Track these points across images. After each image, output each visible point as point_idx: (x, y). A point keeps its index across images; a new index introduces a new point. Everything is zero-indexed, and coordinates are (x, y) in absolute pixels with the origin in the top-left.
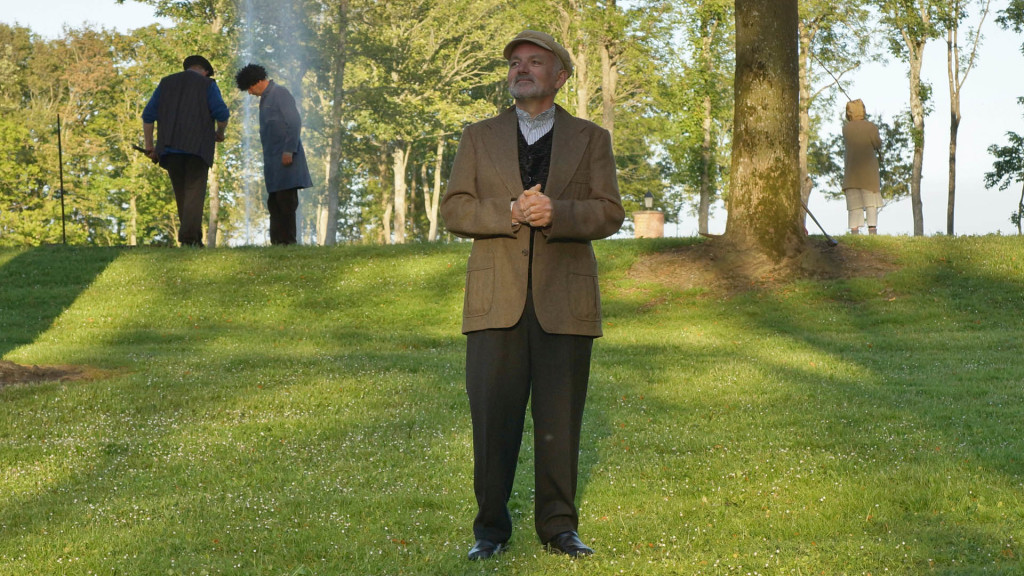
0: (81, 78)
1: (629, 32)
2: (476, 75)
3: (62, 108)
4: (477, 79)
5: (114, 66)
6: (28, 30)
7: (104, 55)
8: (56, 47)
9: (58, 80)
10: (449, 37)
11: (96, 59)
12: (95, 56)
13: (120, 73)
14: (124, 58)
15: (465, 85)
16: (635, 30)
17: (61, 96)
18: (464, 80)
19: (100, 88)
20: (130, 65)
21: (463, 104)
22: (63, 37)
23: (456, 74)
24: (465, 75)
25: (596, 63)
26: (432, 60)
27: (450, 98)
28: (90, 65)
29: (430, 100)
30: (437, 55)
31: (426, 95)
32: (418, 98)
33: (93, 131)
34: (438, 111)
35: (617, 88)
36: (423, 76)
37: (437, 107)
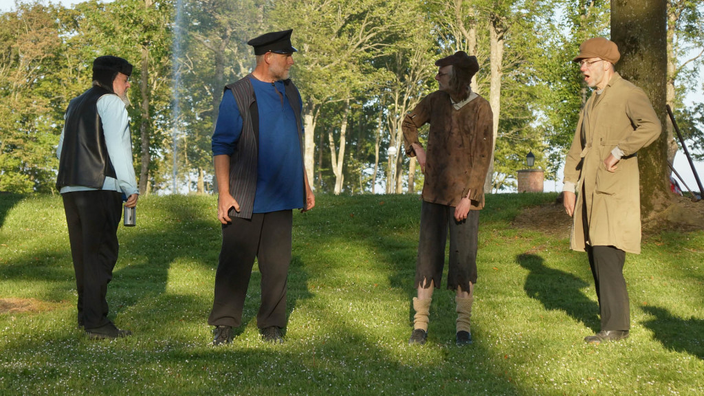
0: (28, 48)
1: (514, 9)
2: (379, 47)
3: (13, 73)
4: (379, 51)
5: (59, 36)
7: (51, 27)
8: (8, 19)
9: (10, 48)
10: (355, 12)
11: (43, 30)
12: (42, 27)
13: (65, 42)
14: (67, 30)
15: (369, 55)
16: (520, 8)
17: (12, 62)
18: (368, 51)
19: (46, 56)
20: (73, 35)
21: (366, 72)
22: (15, 10)
23: (360, 46)
24: (368, 46)
25: (485, 38)
26: (339, 34)
27: (355, 67)
28: (38, 35)
29: (338, 69)
30: (344, 29)
31: (333, 64)
32: (327, 67)
33: (40, 93)
34: (343, 78)
35: (504, 59)
36: (331, 48)
37: (343, 75)
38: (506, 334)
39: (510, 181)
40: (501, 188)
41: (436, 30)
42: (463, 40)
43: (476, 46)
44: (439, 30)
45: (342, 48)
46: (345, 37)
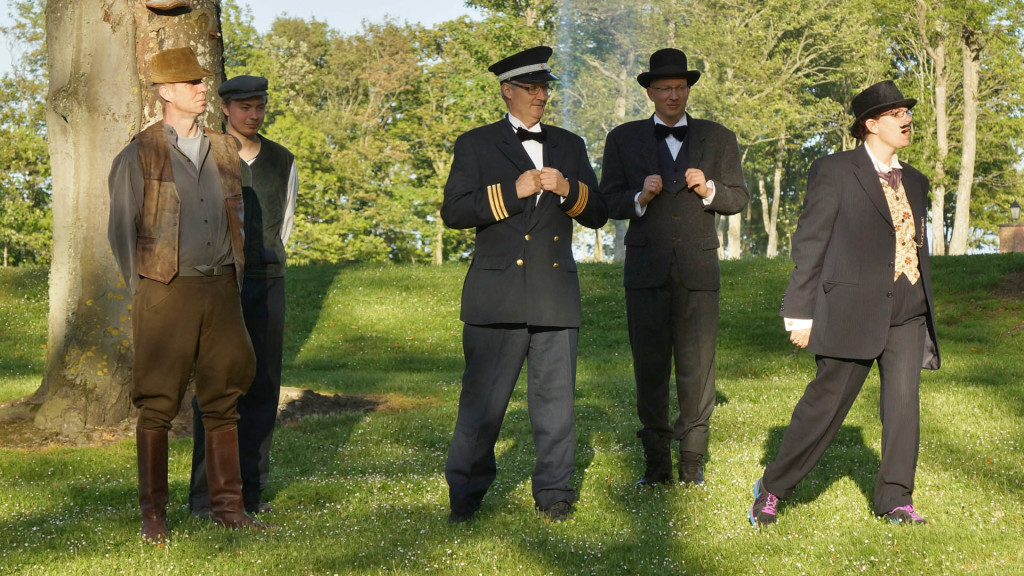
0: (380, 79)
1: (993, 21)
2: (820, 71)
3: (361, 111)
4: (822, 75)
5: (419, 64)
6: (325, 25)
7: (407, 52)
8: (355, 44)
9: (357, 80)
10: (790, 28)
11: (397, 57)
12: (397, 53)
13: (426, 71)
14: (429, 56)
15: (809, 81)
16: (1000, 19)
17: (360, 97)
18: (807, 76)
19: (402, 88)
20: (436, 62)
21: (806, 103)
22: (362, 33)
23: (798, 70)
24: (807, 71)
25: (956, 57)
26: (771, 55)
27: (791, 97)
28: (392, 62)
29: (769, 99)
30: (777, 49)
31: (764, 94)
32: (756, 97)
33: (396, 136)
34: (777, 111)
35: (980, 84)
36: (761, 73)
37: (777, 107)
38: (990, 433)
39: (990, 238)
40: (979, 247)
41: (893, 49)
42: (928, 61)
43: (945, 68)
44: (898, 48)
45: (775, 74)
46: (778, 59)
